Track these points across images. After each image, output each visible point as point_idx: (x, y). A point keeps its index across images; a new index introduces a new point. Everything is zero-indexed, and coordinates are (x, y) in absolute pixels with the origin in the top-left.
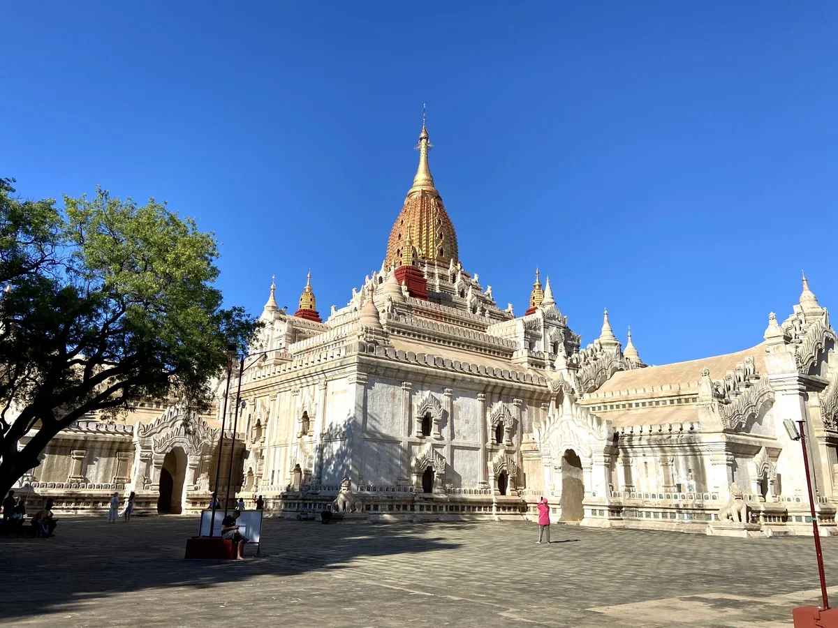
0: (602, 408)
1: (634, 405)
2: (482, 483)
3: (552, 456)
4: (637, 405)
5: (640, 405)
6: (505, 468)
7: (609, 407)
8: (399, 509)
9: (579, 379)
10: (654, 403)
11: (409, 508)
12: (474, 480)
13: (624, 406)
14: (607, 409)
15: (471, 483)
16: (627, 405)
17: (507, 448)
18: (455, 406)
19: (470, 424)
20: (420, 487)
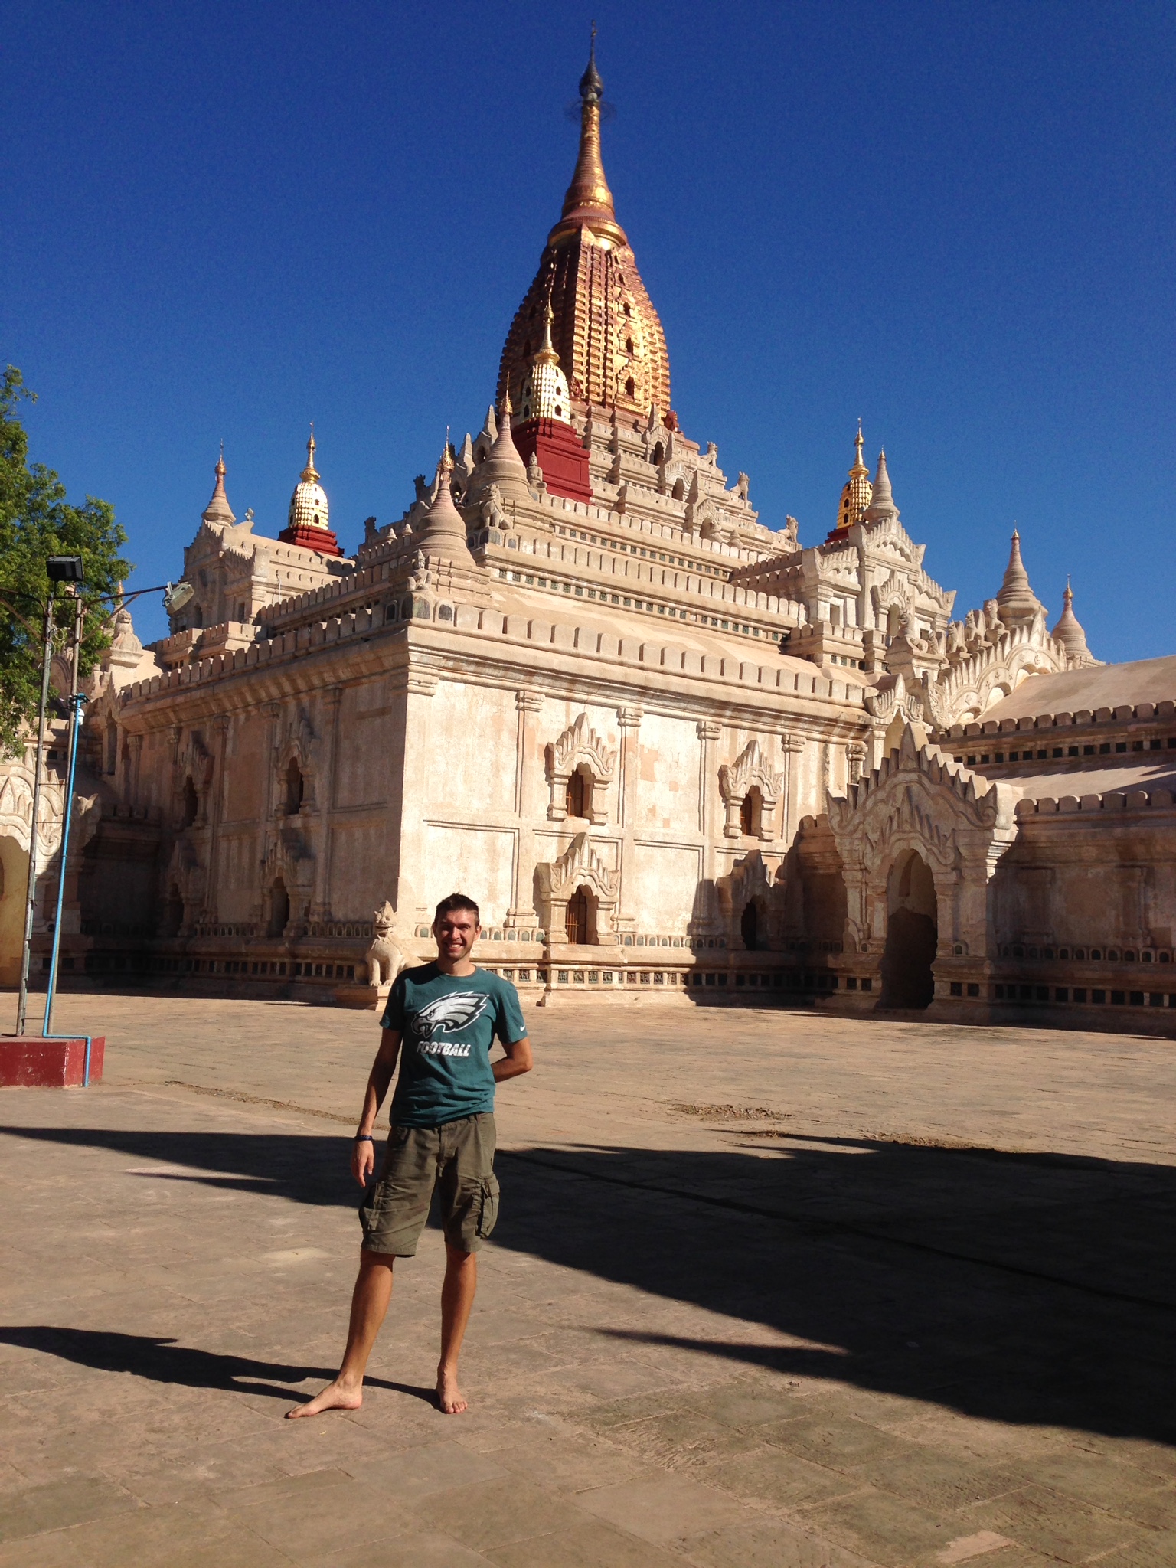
2: (703, 923)
3: (868, 864)
6: (758, 891)
17: (764, 846)
18: (646, 751)
19: (680, 792)
20: (560, 932)
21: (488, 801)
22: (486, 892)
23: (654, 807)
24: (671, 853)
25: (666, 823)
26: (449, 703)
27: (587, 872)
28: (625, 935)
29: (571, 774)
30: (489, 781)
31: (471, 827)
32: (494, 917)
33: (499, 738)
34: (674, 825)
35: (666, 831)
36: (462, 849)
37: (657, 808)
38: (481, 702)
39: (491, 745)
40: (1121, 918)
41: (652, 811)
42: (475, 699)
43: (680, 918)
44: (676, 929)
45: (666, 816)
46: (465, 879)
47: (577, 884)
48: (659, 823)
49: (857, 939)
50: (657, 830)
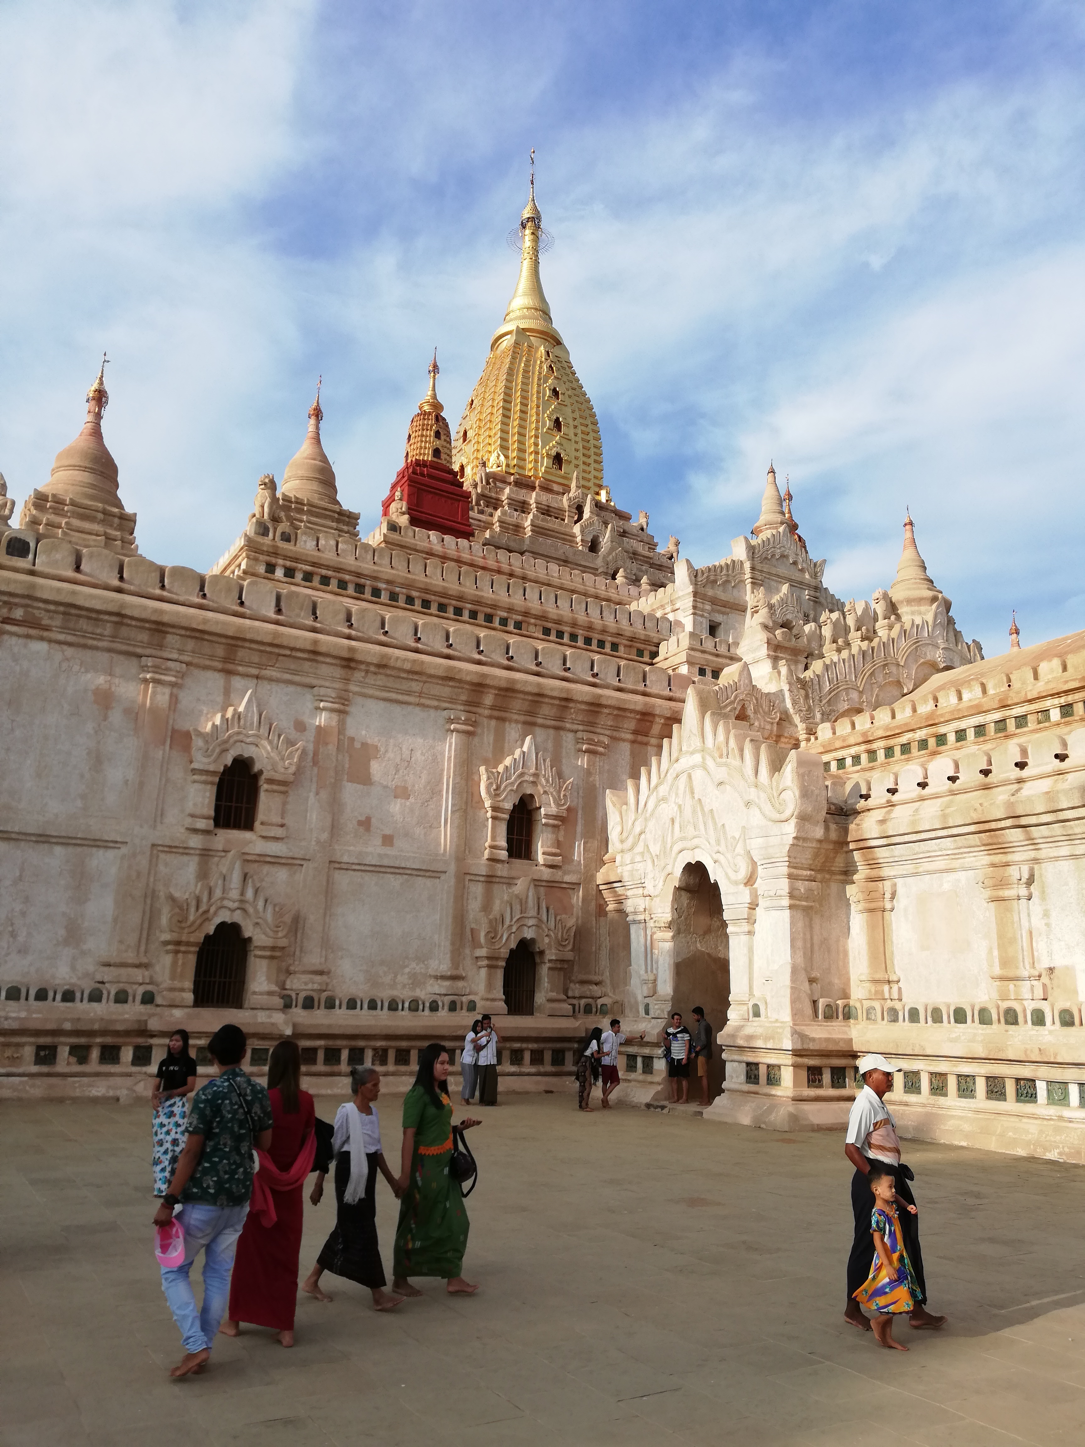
0: (864, 757)
1: (951, 738)
2: (443, 978)
3: (650, 889)
4: (961, 735)
5: (971, 734)
6: (529, 934)
7: (881, 754)
8: (83, 1060)
9: (803, 684)
10: (1011, 724)
11: (127, 1054)
12: (414, 967)
13: (923, 744)
14: (875, 760)
15: (402, 979)
16: (932, 742)
17: (546, 874)
18: (357, 745)
19: (412, 800)
20: (182, 990)
21: (79, 803)
22: (62, 932)
23: (368, 819)
24: (395, 882)
25: (388, 840)
26: (18, 668)
27: (236, 905)
28: (302, 995)
29: (222, 769)
30: (82, 776)
31: (43, 839)
32: (73, 968)
33: (105, 718)
34: (398, 843)
35: (388, 850)
36: (22, 870)
37: (373, 820)
38: (76, 668)
39: (90, 727)
40: (996, 953)
41: (366, 824)
42: (65, 665)
43: (407, 970)
44: (399, 987)
45: (388, 832)
46: (23, 914)
47: (218, 920)
48: (378, 841)
49: (640, 998)
50: (370, 849)
